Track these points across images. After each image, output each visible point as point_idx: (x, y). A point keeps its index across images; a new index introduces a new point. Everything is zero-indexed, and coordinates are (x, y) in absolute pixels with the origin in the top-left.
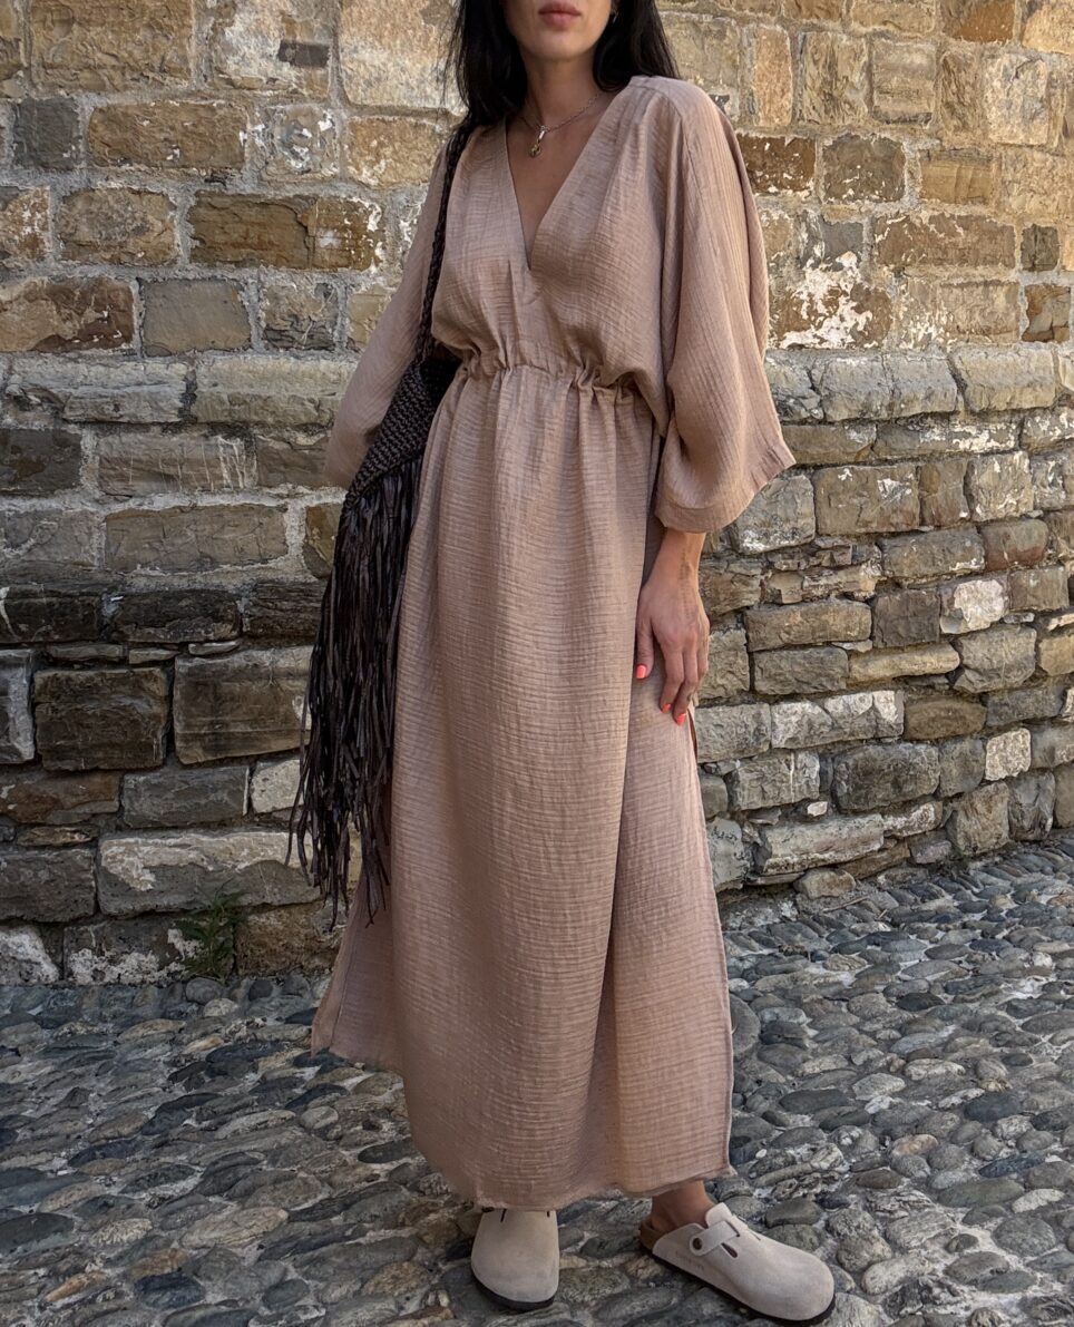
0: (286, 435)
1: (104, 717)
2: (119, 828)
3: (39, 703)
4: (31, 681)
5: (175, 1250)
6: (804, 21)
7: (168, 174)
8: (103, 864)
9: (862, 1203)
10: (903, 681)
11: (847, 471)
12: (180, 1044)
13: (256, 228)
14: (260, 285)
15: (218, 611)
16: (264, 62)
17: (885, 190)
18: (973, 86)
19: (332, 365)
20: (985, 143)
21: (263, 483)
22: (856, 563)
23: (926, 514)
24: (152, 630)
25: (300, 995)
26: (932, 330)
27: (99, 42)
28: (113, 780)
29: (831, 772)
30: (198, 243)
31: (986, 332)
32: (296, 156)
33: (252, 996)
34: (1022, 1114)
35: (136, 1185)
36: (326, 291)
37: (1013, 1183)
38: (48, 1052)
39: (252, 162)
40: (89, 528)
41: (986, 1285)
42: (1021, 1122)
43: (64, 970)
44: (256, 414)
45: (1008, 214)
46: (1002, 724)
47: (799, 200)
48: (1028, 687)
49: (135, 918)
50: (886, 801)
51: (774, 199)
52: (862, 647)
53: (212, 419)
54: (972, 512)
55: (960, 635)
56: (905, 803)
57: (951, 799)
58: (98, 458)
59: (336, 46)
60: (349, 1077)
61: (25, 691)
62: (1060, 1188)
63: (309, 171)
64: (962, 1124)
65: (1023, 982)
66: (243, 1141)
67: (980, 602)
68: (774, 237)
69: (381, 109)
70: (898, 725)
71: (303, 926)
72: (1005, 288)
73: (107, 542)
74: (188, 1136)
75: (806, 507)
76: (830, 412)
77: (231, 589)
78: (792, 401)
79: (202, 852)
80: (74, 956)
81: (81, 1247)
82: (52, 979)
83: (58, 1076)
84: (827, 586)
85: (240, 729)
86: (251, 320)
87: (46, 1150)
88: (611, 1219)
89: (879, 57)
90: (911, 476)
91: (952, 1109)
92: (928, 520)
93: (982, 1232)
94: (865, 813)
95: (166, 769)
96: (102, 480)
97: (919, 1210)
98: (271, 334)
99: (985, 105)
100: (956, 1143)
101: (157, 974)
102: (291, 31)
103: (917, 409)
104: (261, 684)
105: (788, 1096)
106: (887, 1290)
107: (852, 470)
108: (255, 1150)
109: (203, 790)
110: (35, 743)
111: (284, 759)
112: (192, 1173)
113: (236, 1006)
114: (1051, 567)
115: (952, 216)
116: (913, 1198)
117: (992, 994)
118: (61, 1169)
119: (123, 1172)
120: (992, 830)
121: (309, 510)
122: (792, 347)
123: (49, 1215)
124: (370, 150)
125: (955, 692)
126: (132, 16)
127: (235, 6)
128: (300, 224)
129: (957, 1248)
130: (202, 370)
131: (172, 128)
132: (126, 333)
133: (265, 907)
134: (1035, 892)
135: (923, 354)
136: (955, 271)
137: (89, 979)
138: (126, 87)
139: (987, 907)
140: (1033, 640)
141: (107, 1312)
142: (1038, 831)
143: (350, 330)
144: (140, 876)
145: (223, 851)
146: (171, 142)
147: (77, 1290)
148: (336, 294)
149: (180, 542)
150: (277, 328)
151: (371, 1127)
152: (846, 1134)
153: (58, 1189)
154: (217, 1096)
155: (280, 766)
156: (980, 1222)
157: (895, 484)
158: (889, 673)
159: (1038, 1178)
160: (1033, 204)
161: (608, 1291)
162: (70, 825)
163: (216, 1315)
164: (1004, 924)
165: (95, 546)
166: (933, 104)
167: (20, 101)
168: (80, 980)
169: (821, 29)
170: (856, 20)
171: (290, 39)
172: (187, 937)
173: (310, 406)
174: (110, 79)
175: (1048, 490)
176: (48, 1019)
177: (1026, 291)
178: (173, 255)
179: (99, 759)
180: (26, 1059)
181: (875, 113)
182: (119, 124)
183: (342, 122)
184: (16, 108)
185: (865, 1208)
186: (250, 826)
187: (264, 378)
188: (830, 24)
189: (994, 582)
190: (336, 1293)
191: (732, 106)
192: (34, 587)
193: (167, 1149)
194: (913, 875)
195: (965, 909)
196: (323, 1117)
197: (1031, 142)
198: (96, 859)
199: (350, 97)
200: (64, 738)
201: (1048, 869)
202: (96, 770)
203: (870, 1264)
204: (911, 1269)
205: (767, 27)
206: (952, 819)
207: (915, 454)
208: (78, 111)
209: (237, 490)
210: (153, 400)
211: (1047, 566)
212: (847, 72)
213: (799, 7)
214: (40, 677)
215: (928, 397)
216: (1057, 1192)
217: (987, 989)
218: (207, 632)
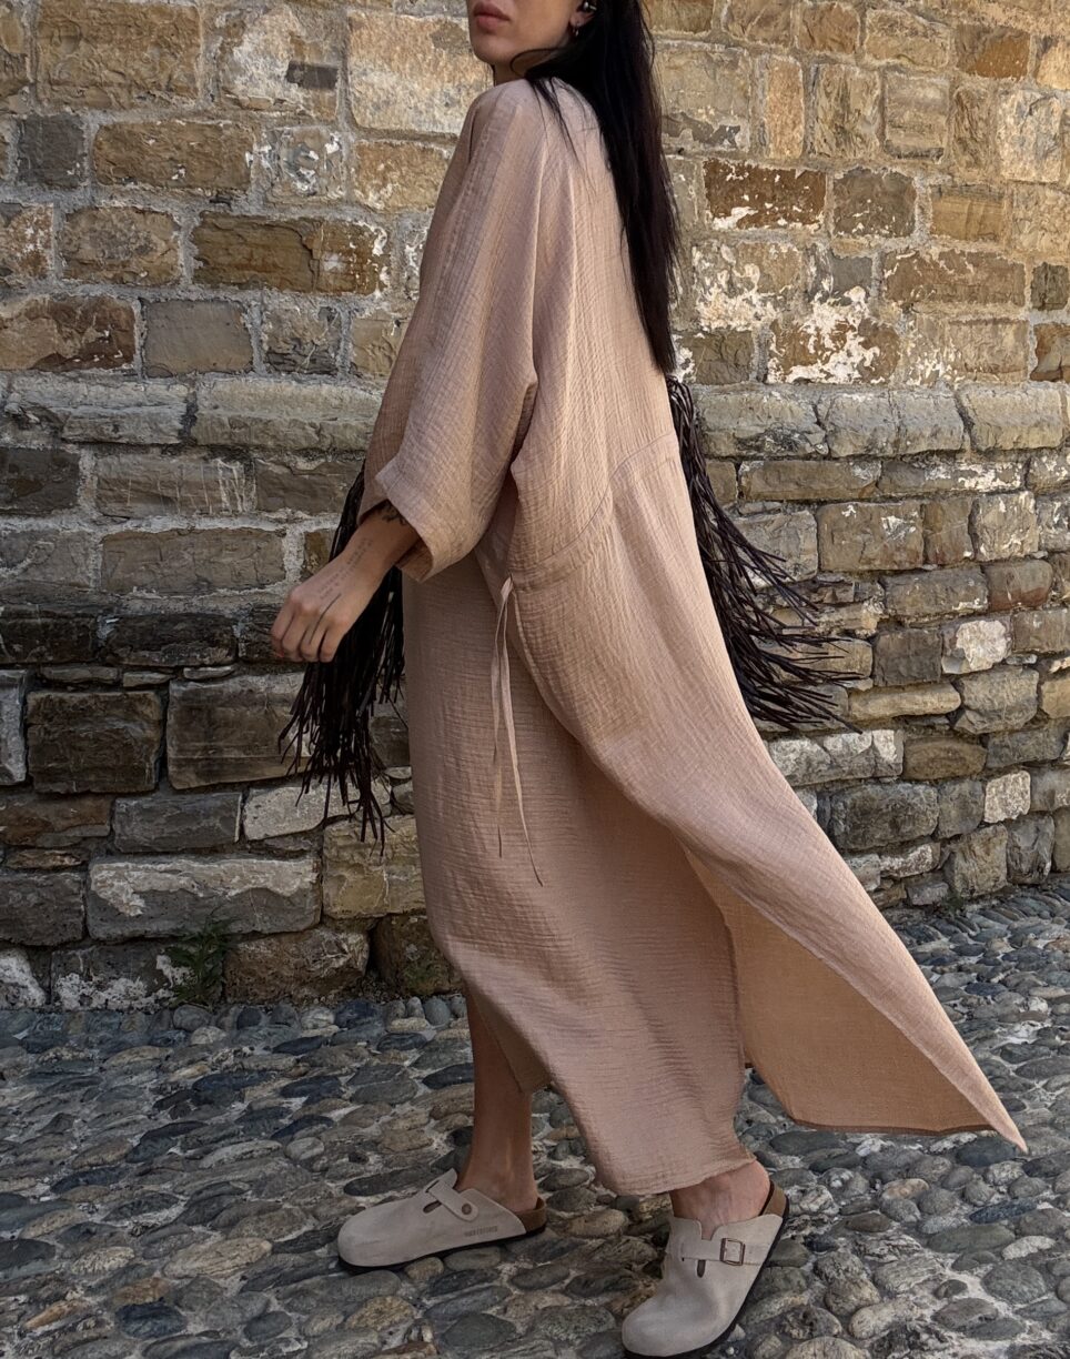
0: (286, 459)
1: (96, 740)
2: (109, 853)
3: (31, 725)
4: (24, 702)
5: (157, 1279)
6: (818, 53)
7: (172, 193)
8: (93, 888)
9: (851, 1247)
10: (903, 721)
11: (851, 508)
12: (166, 1071)
13: (261, 250)
14: (264, 308)
15: (213, 635)
16: (271, 83)
17: (895, 224)
18: (986, 122)
19: (334, 390)
20: (997, 179)
21: (263, 508)
22: (859, 600)
23: (930, 552)
24: (147, 654)
25: (289, 1025)
26: (939, 367)
27: (106, 59)
28: (105, 803)
29: (828, 810)
30: (201, 264)
31: (994, 370)
32: (302, 178)
33: (240, 1025)
34: (1015, 1160)
35: (119, 1212)
36: (328, 313)
37: (1003, 1229)
38: (33, 1077)
39: (257, 183)
40: (86, 549)
41: (974, 1332)
42: (1013, 1167)
43: (51, 995)
44: (257, 437)
45: (1019, 251)
46: (1002, 766)
47: (809, 233)
48: (1029, 729)
49: (123, 944)
50: (883, 841)
51: (781, 232)
52: (862, 686)
53: (212, 441)
54: (976, 551)
55: (962, 676)
56: (902, 843)
57: (948, 840)
58: (96, 479)
59: (345, 69)
60: (335, 1108)
61: (17, 712)
62: (1051, 1236)
63: (315, 194)
64: (953, 1168)
65: (1018, 1027)
66: (226, 1172)
67: (982, 642)
68: (782, 270)
69: (389, 133)
70: (897, 765)
71: (293, 955)
72: (1014, 327)
73: (104, 564)
74: (172, 1165)
75: (809, 543)
76: (835, 448)
77: (227, 614)
78: (797, 435)
79: (193, 878)
80: (61, 980)
81: (62, 1274)
82: (39, 1003)
83: (42, 1101)
84: (828, 623)
85: (234, 754)
86: (254, 343)
87: (30, 1176)
88: (597, 1258)
89: (892, 90)
90: (915, 514)
91: (943, 1153)
92: (931, 558)
93: (972, 1279)
94: (862, 853)
95: (158, 794)
96: (100, 501)
97: (909, 1254)
98: (273, 358)
99: (998, 142)
100: (947, 1188)
101: (144, 1001)
102: (299, 52)
103: (923, 447)
104: (255, 710)
105: (779, 1136)
106: (874, 1335)
107: (856, 506)
108: (239, 1180)
109: (194, 816)
110: (27, 764)
111: (277, 786)
112: (176, 1201)
113: (224, 1035)
114: (1056, 608)
115: (963, 253)
116: (902, 1242)
117: (985, 1038)
118: (44, 1195)
119: (106, 1199)
120: (990, 873)
121: (308, 535)
122: (798, 381)
123: (31, 1241)
124: (377, 174)
125: (956, 733)
126: (140, 33)
127: (243, 26)
128: (305, 246)
129: (946, 1294)
130: (203, 392)
131: (178, 148)
132: (128, 354)
133: (255, 935)
134: (1031, 936)
135: (930, 391)
136: (964, 308)
137: (75, 1004)
138: (132, 106)
139: (983, 950)
140: (1035, 682)
141: (87, 1341)
142: (1036, 875)
143: (353, 355)
144: (129, 901)
145: (215, 878)
146: (177, 161)
147: (58, 1318)
148: (339, 319)
149: (176, 564)
150: (280, 351)
151: (358, 1159)
152: (835, 1176)
153: (41, 1215)
154: (203, 1125)
155: (273, 793)
156: (970, 1268)
157: (899, 521)
158: (889, 712)
159: (1028, 1225)
160: (1044, 242)
161: (593, 1330)
162: (60, 849)
163: (198, 1346)
164: (1000, 968)
165: (91, 567)
166: (945, 139)
167: (25, 117)
168: (67, 1005)
169: (834, 62)
170: (869, 52)
171: (298, 60)
172: (176, 964)
173: (311, 431)
174: (116, 96)
175: (1054, 530)
176: (34, 1044)
177: (1036, 330)
178: (176, 275)
179: (90, 782)
180: (10, 1083)
181: (887, 147)
182: (125, 142)
183: (349, 145)
184: (20, 123)
185: (854, 1252)
186: (242, 853)
187: (265, 402)
188: (843, 57)
189: (997, 622)
190: (318, 1326)
191: (743, 137)
192: (29, 607)
193: (150, 1177)
194: (909, 916)
195: (961, 952)
196: (310, 1148)
197: (1044, 180)
198: (85, 883)
199: (358, 120)
200: (56, 760)
201: (1046, 913)
202: (87, 794)
203: (858, 1308)
204: (900, 1313)
205: (779, 58)
206: (949, 861)
207: (920, 491)
208: (83, 128)
209: (236, 514)
210: (153, 422)
211: (1051, 608)
212: (860, 106)
213: (813, 39)
214: (34, 698)
215: (934, 435)
216: (1048, 1240)
217: (982, 1033)
218: (202, 657)
